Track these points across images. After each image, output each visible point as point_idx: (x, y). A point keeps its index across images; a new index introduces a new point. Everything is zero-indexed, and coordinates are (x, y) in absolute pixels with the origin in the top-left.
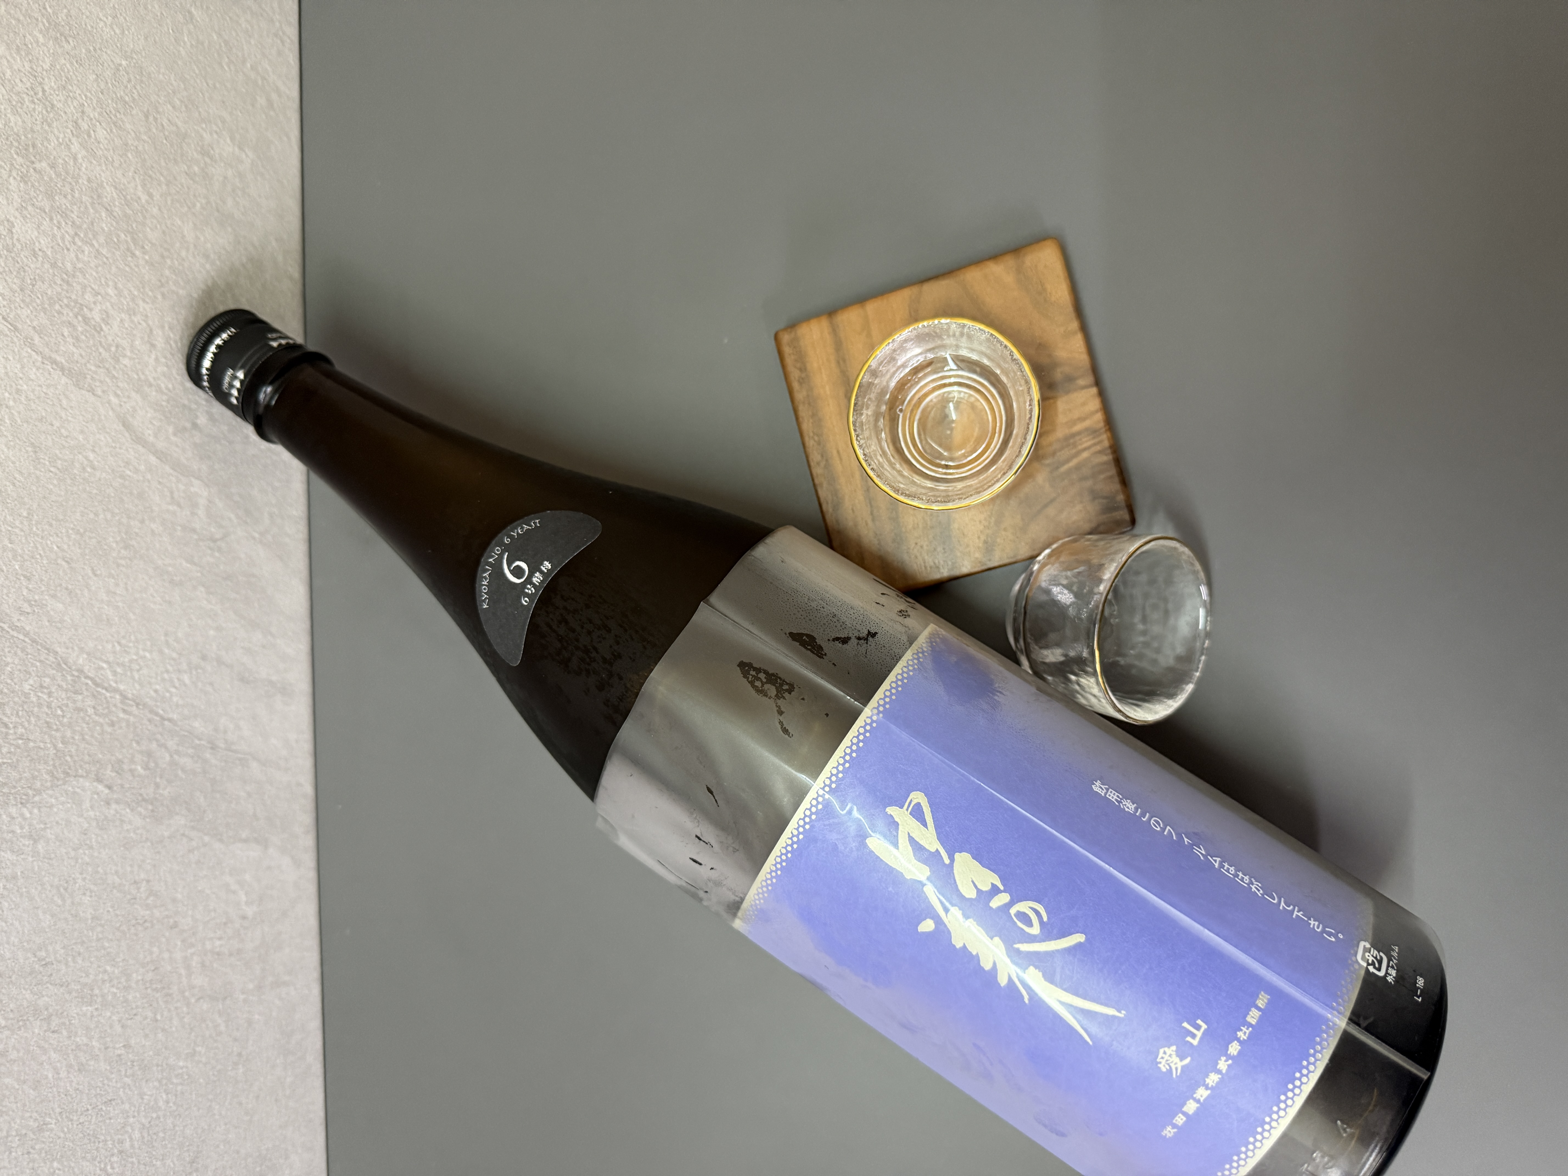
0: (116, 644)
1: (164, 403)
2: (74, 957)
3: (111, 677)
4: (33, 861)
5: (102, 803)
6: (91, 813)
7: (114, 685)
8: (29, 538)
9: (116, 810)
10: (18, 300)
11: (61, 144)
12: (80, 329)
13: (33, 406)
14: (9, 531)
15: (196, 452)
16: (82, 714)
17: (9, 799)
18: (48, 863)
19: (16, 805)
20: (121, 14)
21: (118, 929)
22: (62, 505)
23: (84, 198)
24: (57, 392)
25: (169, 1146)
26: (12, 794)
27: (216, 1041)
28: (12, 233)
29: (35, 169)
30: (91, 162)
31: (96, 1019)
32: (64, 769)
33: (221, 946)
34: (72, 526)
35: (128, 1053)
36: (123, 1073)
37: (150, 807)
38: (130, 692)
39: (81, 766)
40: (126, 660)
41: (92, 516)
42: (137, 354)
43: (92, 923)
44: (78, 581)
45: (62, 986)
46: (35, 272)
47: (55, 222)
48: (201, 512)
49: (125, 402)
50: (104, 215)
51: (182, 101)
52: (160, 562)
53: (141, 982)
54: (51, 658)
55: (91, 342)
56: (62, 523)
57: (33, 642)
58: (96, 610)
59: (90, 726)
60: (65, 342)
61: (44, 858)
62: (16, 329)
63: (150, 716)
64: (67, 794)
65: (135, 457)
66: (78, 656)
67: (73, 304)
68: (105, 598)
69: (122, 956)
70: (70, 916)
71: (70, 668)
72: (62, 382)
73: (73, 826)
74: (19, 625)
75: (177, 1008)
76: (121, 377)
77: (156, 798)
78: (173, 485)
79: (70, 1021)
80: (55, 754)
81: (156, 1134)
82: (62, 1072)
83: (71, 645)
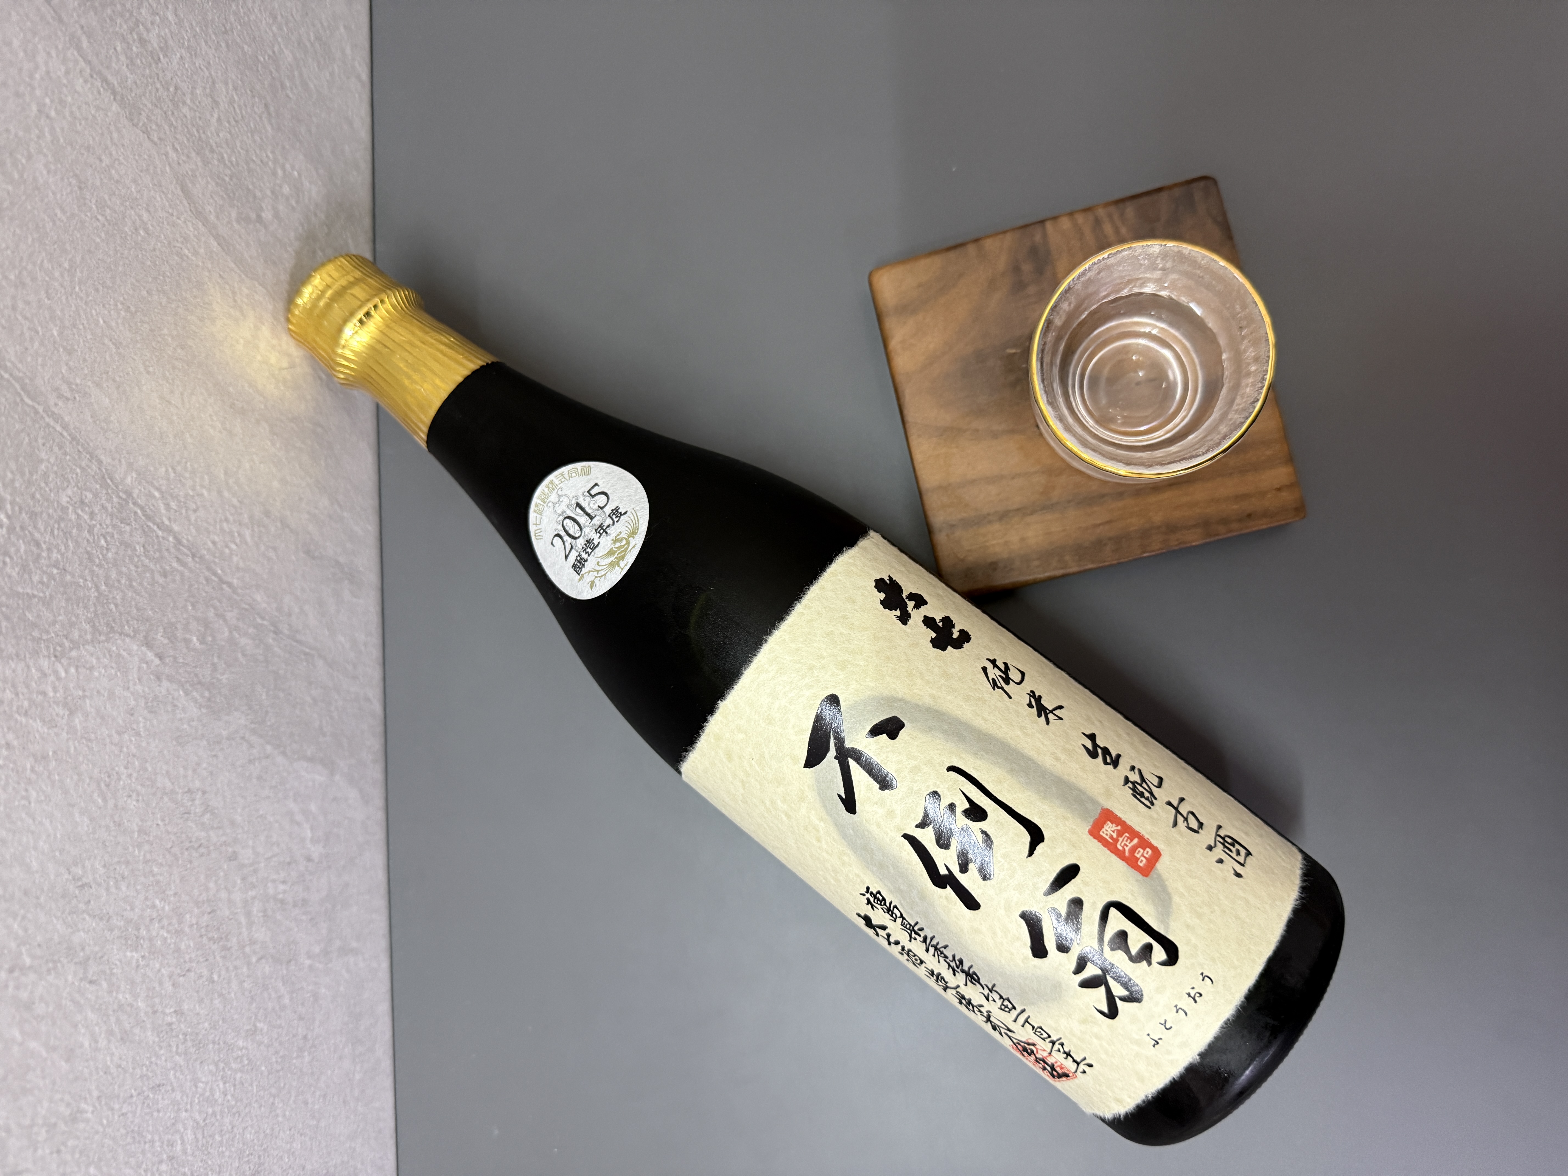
0: (170, 470)
1: (227, 179)
2: (116, 882)
4: (68, 740)
5: (152, 677)
7: (167, 522)
8: (70, 299)
9: (168, 690)
12: (135, 49)
13: (79, 128)
14: (46, 281)
15: (260, 251)
16: (129, 552)
17: (40, 648)
18: (87, 746)
19: (49, 657)
21: (169, 850)
22: (111, 270)
24: (107, 119)
25: (227, 1154)
26: (44, 640)
27: (280, 1017)
31: (142, 971)
32: (108, 621)
33: (284, 892)
34: (121, 299)
35: (180, 1022)
36: (174, 1049)
37: (207, 694)
38: (185, 537)
39: (128, 622)
40: (181, 493)
41: (144, 293)
42: (197, 106)
43: (138, 838)
44: (128, 374)
45: (101, 919)
48: (265, 328)
49: (184, 162)
52: (220, 378)
53: (195, 926)
54: (94, 467)
55: (147, 71)
56: (110, 291)
57: (72, 438)
58: (148, 417)
59: (140, 570)
60: (118, 59)
61: (82, 737)
62: (61, 20)
63: (207, 573)
64: (111, 656)
65: (195, 236)
66: (125, 473)
67: (128, 15)
68: (159, 406)
69: (173, 888)
70: (112, 824)
71: (117, 487)
72: (114, 108)
73: (118, 700)
74: (56, 412)
75: (236, 968)
76: (180, 128)
77: (213, 684)
78: (236, 285)
79: (111, 969)
80: (98, 598)
81: (212, 1136)
82: (100, 1040)
83: (118, 456)
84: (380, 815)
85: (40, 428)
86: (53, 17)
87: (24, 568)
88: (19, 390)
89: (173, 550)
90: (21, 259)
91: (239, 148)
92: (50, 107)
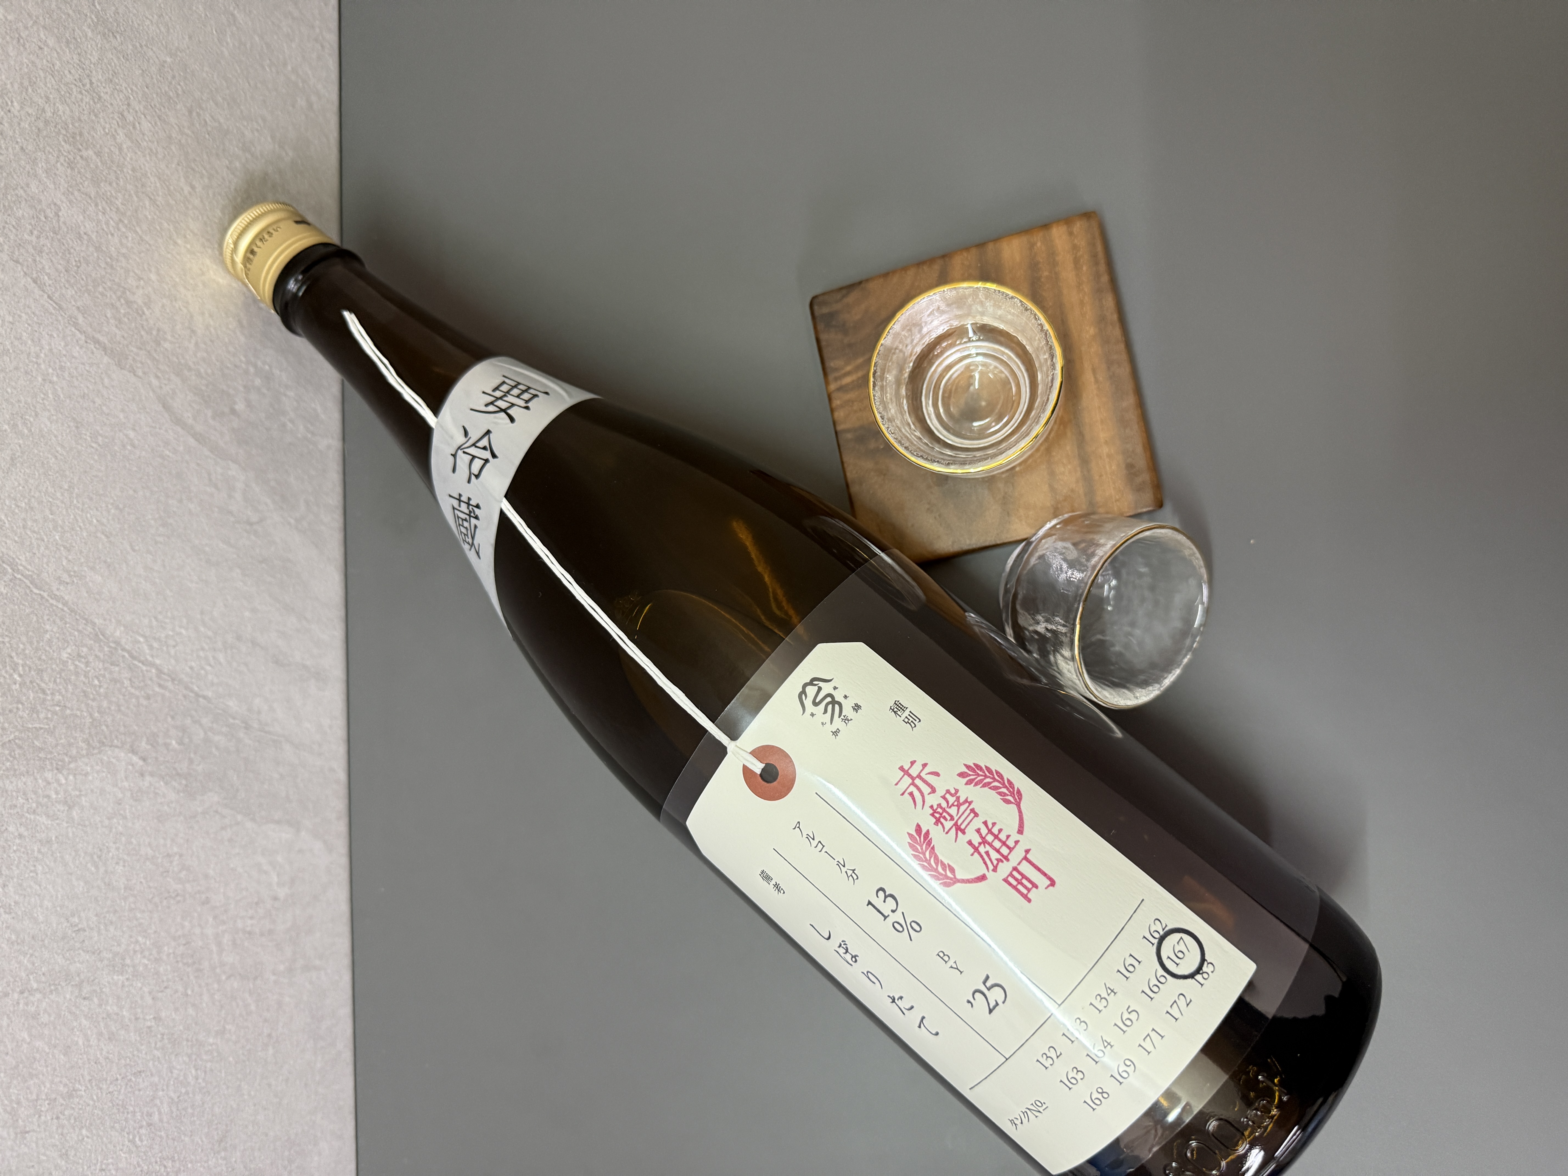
0: (153, 620)
2: (106, 925)
4: (67, 827)
5: (137, 774)
6: (126, 784)
7: (150, 659)
8: (69, 510)
9: (150, 782)
10: (63, 280)
11: (107, 134)
12: (122, 311)
13: (76, 383)
14: (50, 502)
15: (233, 436)
16: (118, 685)
17: (45, 764)
18: (83, 830)
19: (52, 770)
20: (167, 14)
21: (150, 901)
22: (103, 481)
23: (129, 187)
24: (99, 371)
25: (198, 1122)
26: (49, 759)
27: (246, 1021)
28: (58, 216)
29: (81, 157)
30: (136, 153)
31: (127, 989)
32: (100, 738)
33: (252, 925)
34: (111, 501)
35: (158, 1026)
36: (153, 1045)
37: (184, 782)
38: (166, 667)
39: (116, 737)
40: (163, 635)
41: (131, 492)
42: (177, 339)
43: (124, 893)
44: (117, 555)
45: (94, 953)
46: (80, 255)
47: (100, 208)
48: (238, 496)
49: (165, 384)
50: (147, 203)
51: (224, 99)
52: (197, 542)
53: (172, 955)
54: (89, 629)
55: (133, 325)
56: (102, 497)
57: (71, 611)
59: (127, 697)
60: (108, 323)
61: (79, 824)
62: (61, 308)
63: (185, 692)
64: (102, 763)
65: (174, 438)
66: (115, 629)
67: (115, 287)
68: (143, 574)
69: (153, 927)
70: (103, 884)
71: (108, 639)
72: (105, 361)
73: (108, 795)
74: (58, 594)
75: (207, 984)
76: (162, 360)
77: (189, 774)
78: (211, 467)
79: (101, 989)
80: (92, 723)
81: (185, 1109)
82: (92, 1040)
83: (108, 617)
84: (345, 861)
85: (45, 609)
86: (54, 308)
87: (33, 710)
88: (29, 584)
89: (155, 679)
90: (31, 490)
91: (214, 361)
92: (53, 374)
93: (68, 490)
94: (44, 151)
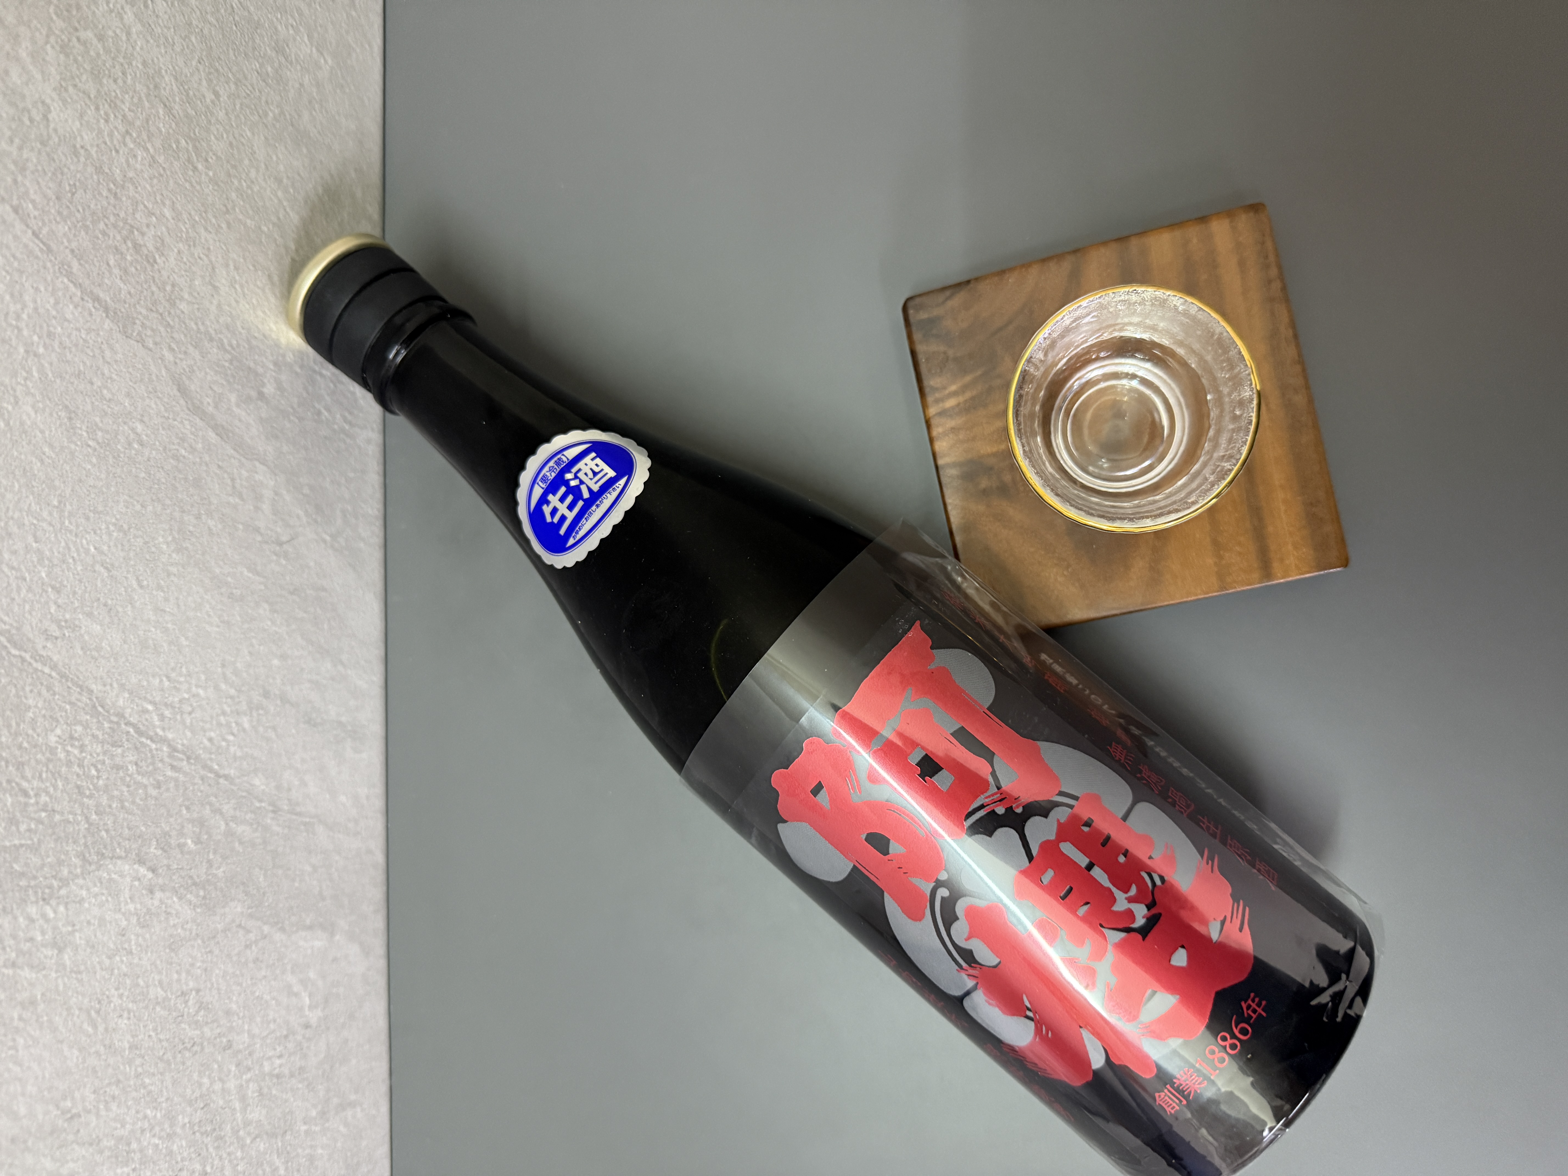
0: (164, 679)
1: (227, 364)
2: (106, 1102)
3: (157, 723)
4: (57, 978)
5: (144, 892)
6: (131, 907)
7: (161, 733)
8: (59, 535)
9: (161, 900)
10: (53, 211)
11: (111, 11)
12: (129, 258)
13: (69, 357)
14: (34, 525)
15: (261, 430)
16: (121, 774)
17: (28, 895)
18: (77, 979)
19: (37, 902)
21: (161, 1059)
22: (103, 493)
23: (138, 87)
24: (99, 340)
26: (32, 887)
28: (48, 120)
30: (148, 41)
32: (99, 849)
33: (280, 1066)
34: (114, 520)
37: (202, 893)
38: (180, 742)
39: (119, 844)
40: (176, 699)
41: (138, 507)
42: (196, 298)
43: (129, 1054)
44: (120, 594)
45: (91, 1144)
46: (75, 176)
47: (102, 112)
48: (266, 507)
49: (181, 359)
50: (161, 112)
52: (217, 571)
53: (188, 1125)
54: (84, 698)
55: (142, 277)
56: (101, 516)
57: (61, 677)
58: (141, 633)
59: (132, 789)
60: (110, 273)
61: (71, 972)
62: (49, 250)
63: (202, 772)
64: (101, 883)
65: (192, 433)
66: (117, 696)
67: (121, 224)
68: (153, 618)
69: (165, 1094)
70: (102, 1048)
71: (108, 712)
72: (106, 326)
73: (108, 925)
74: (45, 655)
75: (229, 1154)
76: (177, 326)
77: (208, 881)
78: (235, 470)
80: (88, 829)
83: (109, 680)
84: (382, 963)
85: (27, 677)
86: (41, 250)
87: (12, 821)
88: (6, 644)
89: (167, 760)
90: (8, 509)
91: (240, 329)
92: (38, 344)
93: (57, 507)
94: (29, 27)
